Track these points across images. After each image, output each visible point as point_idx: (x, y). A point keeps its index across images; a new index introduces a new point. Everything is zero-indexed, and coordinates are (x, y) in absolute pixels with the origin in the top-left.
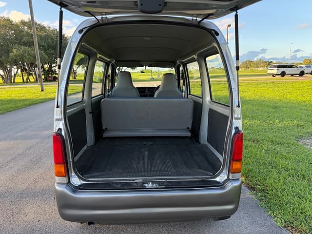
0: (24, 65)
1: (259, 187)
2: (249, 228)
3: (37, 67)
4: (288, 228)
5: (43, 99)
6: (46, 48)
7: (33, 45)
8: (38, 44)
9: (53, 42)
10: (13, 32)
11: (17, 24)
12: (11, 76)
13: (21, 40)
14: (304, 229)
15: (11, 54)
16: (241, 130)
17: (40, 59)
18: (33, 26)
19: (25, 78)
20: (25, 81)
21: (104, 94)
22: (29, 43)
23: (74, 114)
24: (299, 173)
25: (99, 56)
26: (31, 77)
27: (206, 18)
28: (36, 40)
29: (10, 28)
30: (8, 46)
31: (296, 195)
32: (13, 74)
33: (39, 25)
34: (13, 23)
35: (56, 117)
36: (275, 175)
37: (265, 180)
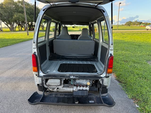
0: (19, 22)
1: (124, 81)
2: (116, 98)
3: (25, 23)
4: (134, 99)
5: (28, 39)
6: (30, 14)
7: (24, 13)
8: (26, 12)
9: (33, 11)
10: (14, 6)
11: (16, 2)
12: (14, 28)
13: (18, 10)
14: (140, 100)
15: (13, 17)
16: (113, 55)
17: (27, 20)
18: (24, 4)
19: (20, 28)
20: (20, 30)
21: (55, 38)
22: (22, 11)
23: (41, 46)
24: (143, 76)
25: (52, 20)
26: (23, 28)
27: (99, 4)
28: (25, 10)
29: (13, 4)
30: (12, 13)
31: (140, 86)
32: (14, 27)
33: (26, 3)
34: (14, 2)
35: (33, 47)
36: (132, 77)
37: (127, 79)
